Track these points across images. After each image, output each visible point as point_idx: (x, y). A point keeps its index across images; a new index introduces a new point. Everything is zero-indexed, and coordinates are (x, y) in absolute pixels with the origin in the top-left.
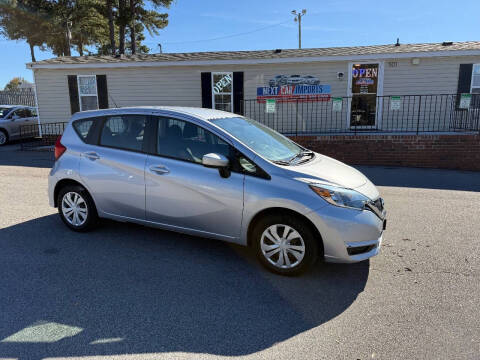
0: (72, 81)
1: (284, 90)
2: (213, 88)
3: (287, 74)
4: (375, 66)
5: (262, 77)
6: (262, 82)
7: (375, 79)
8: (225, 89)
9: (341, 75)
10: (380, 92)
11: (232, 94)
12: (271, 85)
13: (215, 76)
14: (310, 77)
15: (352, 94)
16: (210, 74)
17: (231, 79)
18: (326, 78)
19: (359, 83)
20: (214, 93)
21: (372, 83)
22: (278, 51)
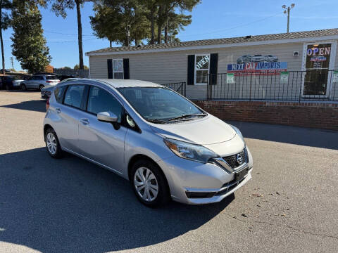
0: (110, 62)
1: (248, 66)
2: (196, 65)
3: (251, 54)
4: (329, 45)
5: (232, 56)
6: (232, 60)
7: (328, 56)
8: (205, 66)
9: (296, 53)
10: (332, 66)
11: (209, 70)
12: (239, 62)
13: (197, 57)
14: (270, 56)
15: (306, 70)
16: (194, 56)
17: (209, 59)
18: (283, 56)
19: (313, 60)
20: (196, 69)
21: (325, 59)
22: (248, 37)
